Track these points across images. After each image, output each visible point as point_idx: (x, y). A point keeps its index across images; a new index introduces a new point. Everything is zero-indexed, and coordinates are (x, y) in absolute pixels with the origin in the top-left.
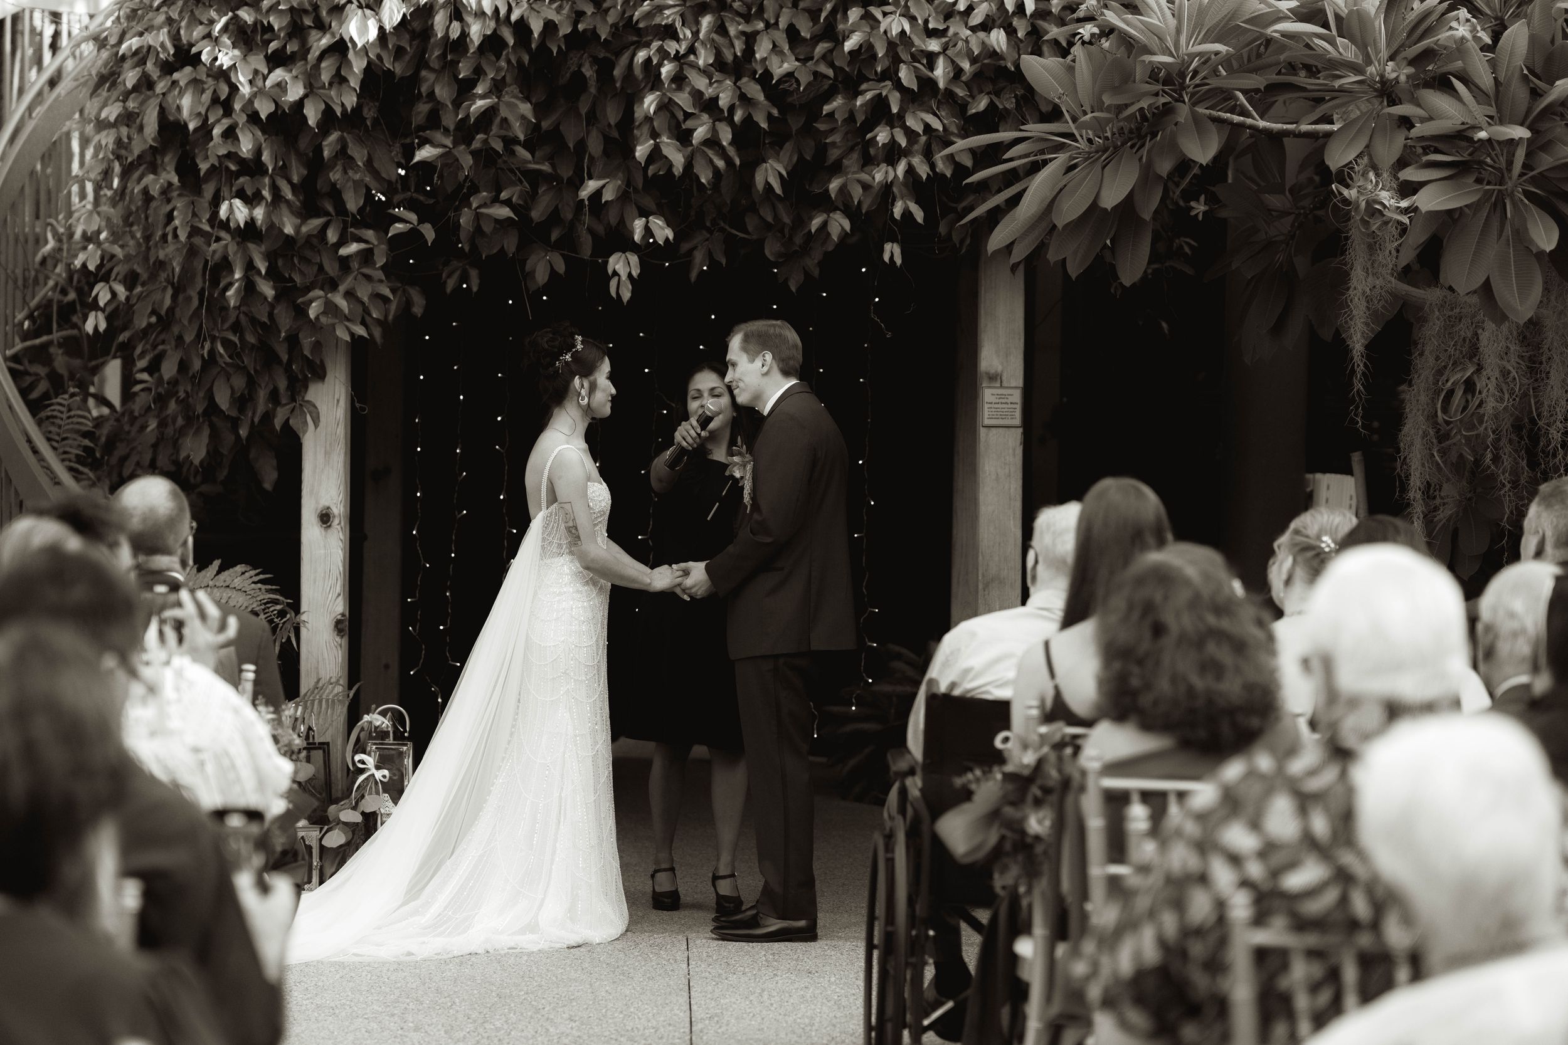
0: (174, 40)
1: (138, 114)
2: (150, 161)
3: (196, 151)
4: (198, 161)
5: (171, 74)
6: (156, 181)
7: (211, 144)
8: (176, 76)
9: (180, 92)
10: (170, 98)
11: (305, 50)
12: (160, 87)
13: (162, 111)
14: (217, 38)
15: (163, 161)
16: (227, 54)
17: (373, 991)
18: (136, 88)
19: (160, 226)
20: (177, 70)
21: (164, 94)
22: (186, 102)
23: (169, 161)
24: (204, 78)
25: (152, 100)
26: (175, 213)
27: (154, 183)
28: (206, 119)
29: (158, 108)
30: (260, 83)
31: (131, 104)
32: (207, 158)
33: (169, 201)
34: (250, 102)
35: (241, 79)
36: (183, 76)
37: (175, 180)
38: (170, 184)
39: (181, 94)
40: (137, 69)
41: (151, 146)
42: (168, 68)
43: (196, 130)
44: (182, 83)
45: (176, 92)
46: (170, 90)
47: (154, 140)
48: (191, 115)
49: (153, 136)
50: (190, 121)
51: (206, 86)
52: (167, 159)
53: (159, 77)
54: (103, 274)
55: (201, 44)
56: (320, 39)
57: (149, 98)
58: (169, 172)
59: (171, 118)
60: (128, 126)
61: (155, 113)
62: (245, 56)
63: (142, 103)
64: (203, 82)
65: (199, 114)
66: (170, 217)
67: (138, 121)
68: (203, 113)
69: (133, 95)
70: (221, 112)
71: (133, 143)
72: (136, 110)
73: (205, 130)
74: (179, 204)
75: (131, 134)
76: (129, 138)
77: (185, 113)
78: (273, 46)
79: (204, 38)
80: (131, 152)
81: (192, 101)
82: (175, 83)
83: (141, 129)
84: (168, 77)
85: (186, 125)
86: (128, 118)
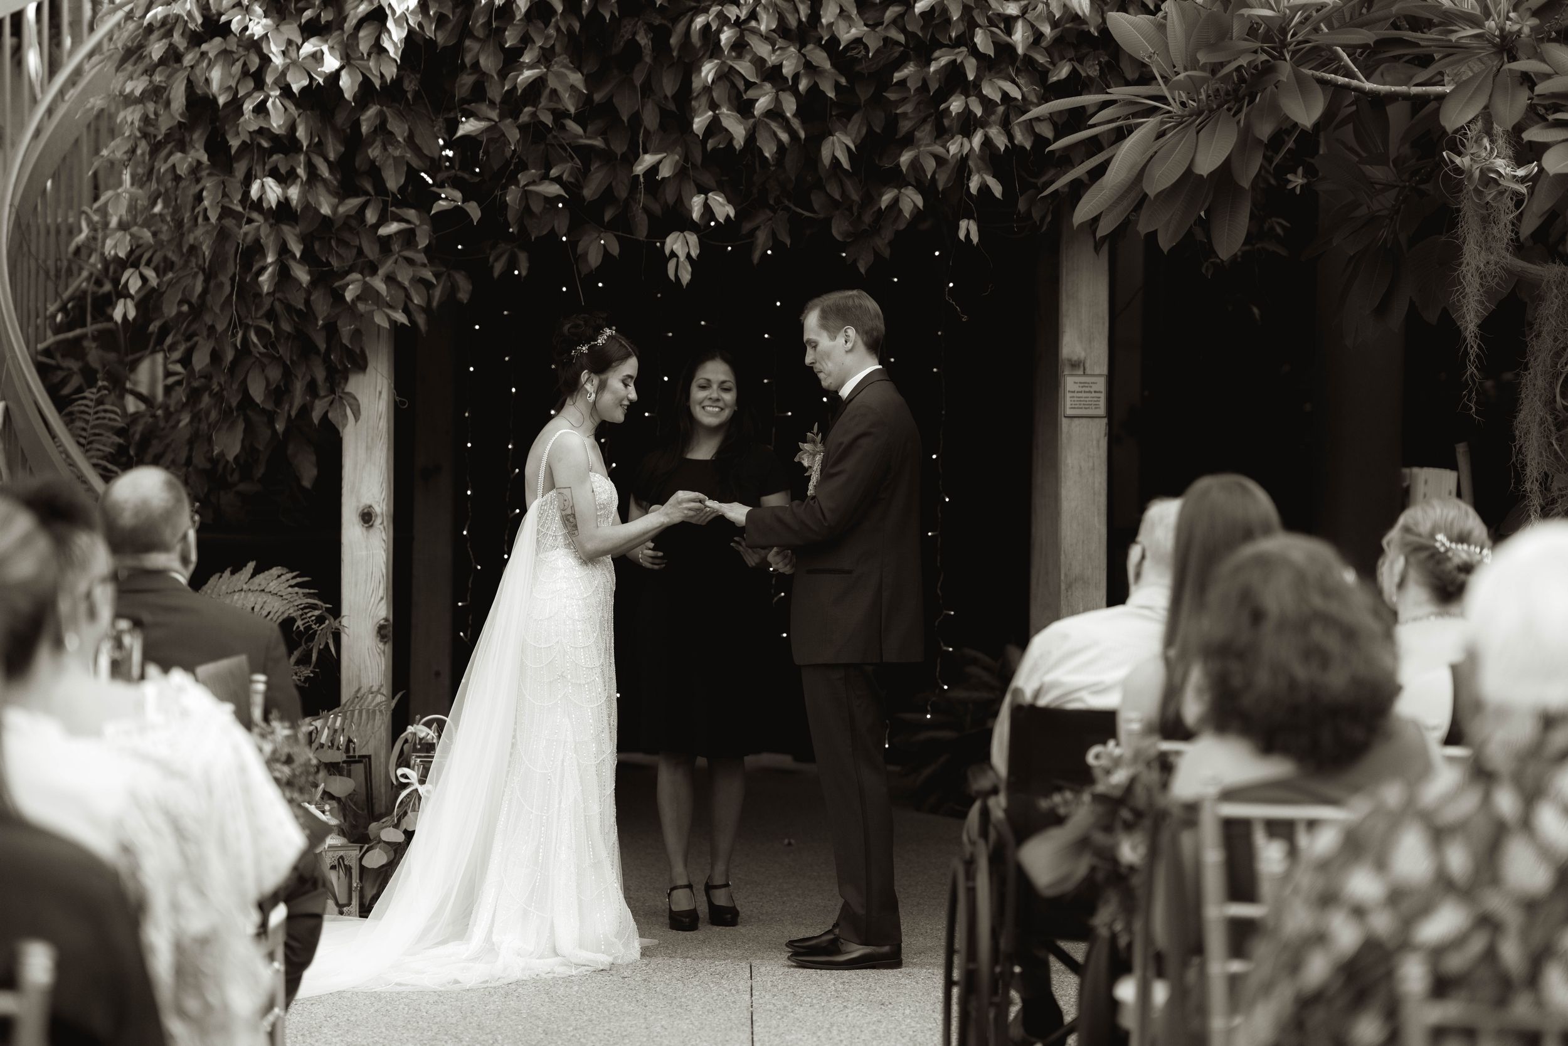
0: (203, 9)
1: (165, 88)
2: (178, 139)
3: (227, 127)
4: (228, 138)
5: (200, 46)
6: (183, 160)
7: (242, 119)
8: (204, 47)
9: (209, 64)
10: (198, 71)
11: (341, 18)
12: (188, 59)
13: (190, 85)
14: (247, 7)
15: (191, 139)
16: (258, 23)
17: (409, 1026)
18: (162, 61)
19: (189, 207)
20: (205, 42)
21: (192, 67)
22: (216, 75)
23: (198, 138)
24: (234, 48)
25: (179, 73)
26: (205, 193)
27: (182, 162)
28: (237, 92)
29: (185, 82)
30: (293, 55)
31: (157, 78)
32: (237, 134)
33: (198, 181)
34: (283, 74)
35: (274, 48)
36: (212, 47)
37: (205, 158)
38: (199, 163)
39: (210, 65)
40: (164, 41)
41: (179, 122)
42: (196, 39)
43: (226, 105)
44: (211, 55)
45: (205, 64)
46: (198, 62)
47: (182, 115)
48: (220, 88)
49: (180, 111)
50: (220, 95)
51: (236, 56)
52: (195, 136)
53: (187, 49)
54: (132, 261)
55: (231, 12)
56: (357, 7)
57: (176, 71)
58: (197, 150)
59: (199, 92)
60: (155, 102)
61: (183, 87)
62: (278, 26)
63: (169, 77)
64: (232, 52)
65: (230, 87)
66: (199, 198)
67: (165, 96)
68: (234, 85)
69: (159, 69)
70: (252, 85)
71: (160, 119)
72: (163, 84)
73: (236, 105)
74: (209, 183)
75: (158, 110)
76: (156, 114)
77: (215, 86)
78: (308, 14)
79: (234, 7)
80: (158, 129)
81: (222, 74)
82: (203, 54)
83: (168, 104)
84: (197, 49)
85: (215, 100)
86: (156, 93)
